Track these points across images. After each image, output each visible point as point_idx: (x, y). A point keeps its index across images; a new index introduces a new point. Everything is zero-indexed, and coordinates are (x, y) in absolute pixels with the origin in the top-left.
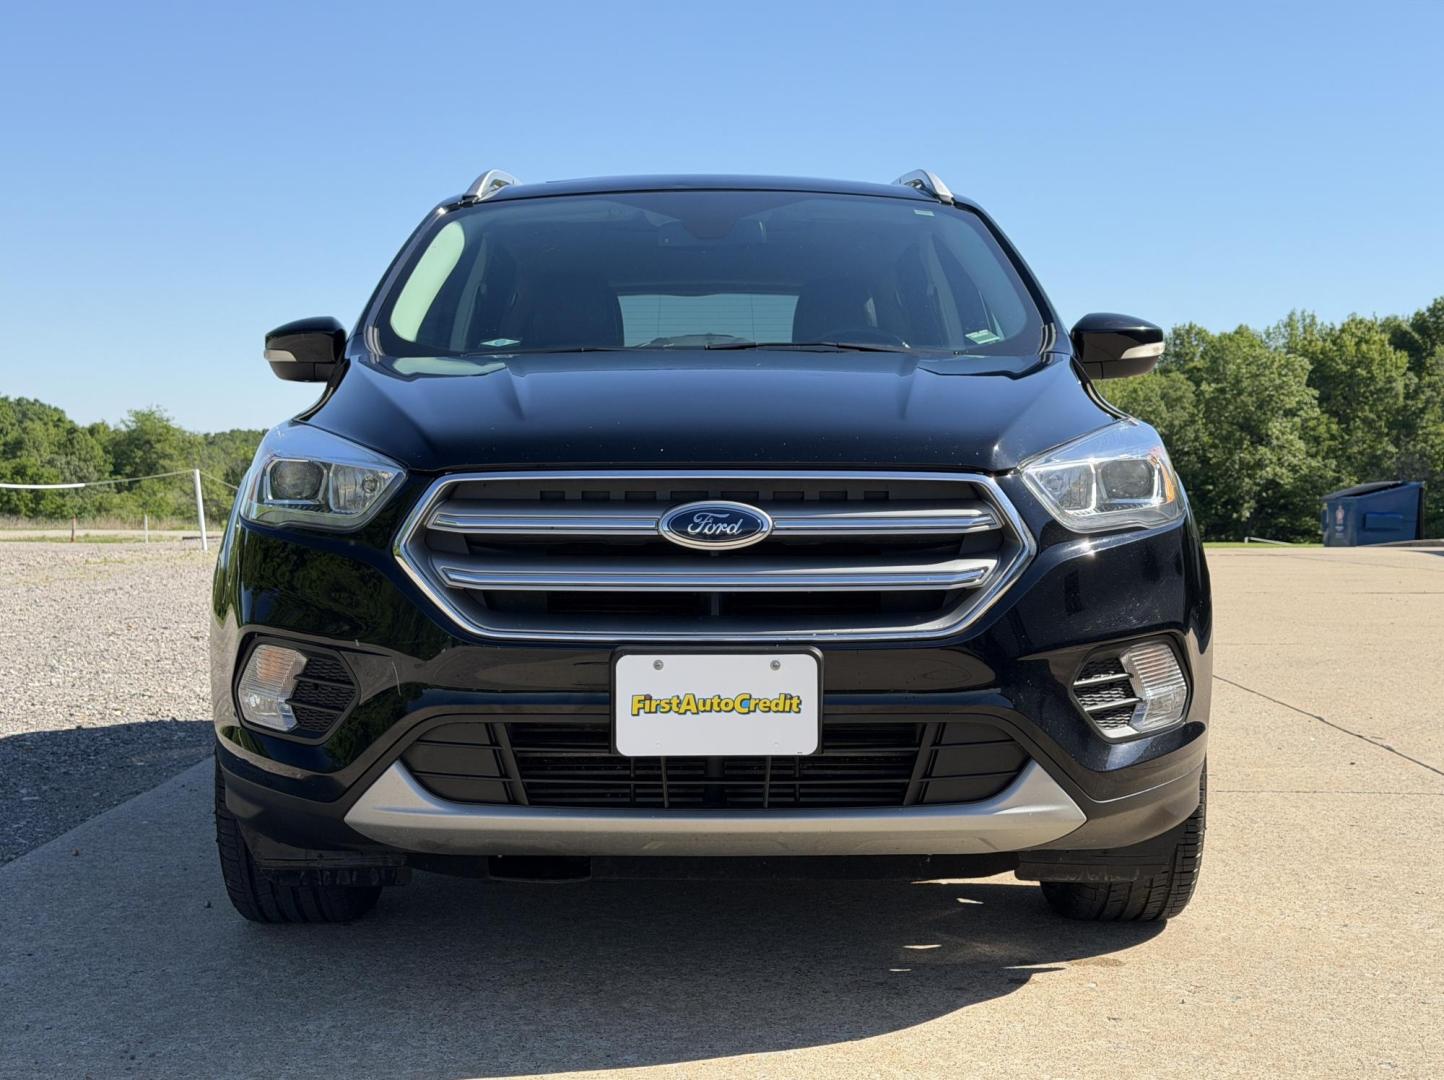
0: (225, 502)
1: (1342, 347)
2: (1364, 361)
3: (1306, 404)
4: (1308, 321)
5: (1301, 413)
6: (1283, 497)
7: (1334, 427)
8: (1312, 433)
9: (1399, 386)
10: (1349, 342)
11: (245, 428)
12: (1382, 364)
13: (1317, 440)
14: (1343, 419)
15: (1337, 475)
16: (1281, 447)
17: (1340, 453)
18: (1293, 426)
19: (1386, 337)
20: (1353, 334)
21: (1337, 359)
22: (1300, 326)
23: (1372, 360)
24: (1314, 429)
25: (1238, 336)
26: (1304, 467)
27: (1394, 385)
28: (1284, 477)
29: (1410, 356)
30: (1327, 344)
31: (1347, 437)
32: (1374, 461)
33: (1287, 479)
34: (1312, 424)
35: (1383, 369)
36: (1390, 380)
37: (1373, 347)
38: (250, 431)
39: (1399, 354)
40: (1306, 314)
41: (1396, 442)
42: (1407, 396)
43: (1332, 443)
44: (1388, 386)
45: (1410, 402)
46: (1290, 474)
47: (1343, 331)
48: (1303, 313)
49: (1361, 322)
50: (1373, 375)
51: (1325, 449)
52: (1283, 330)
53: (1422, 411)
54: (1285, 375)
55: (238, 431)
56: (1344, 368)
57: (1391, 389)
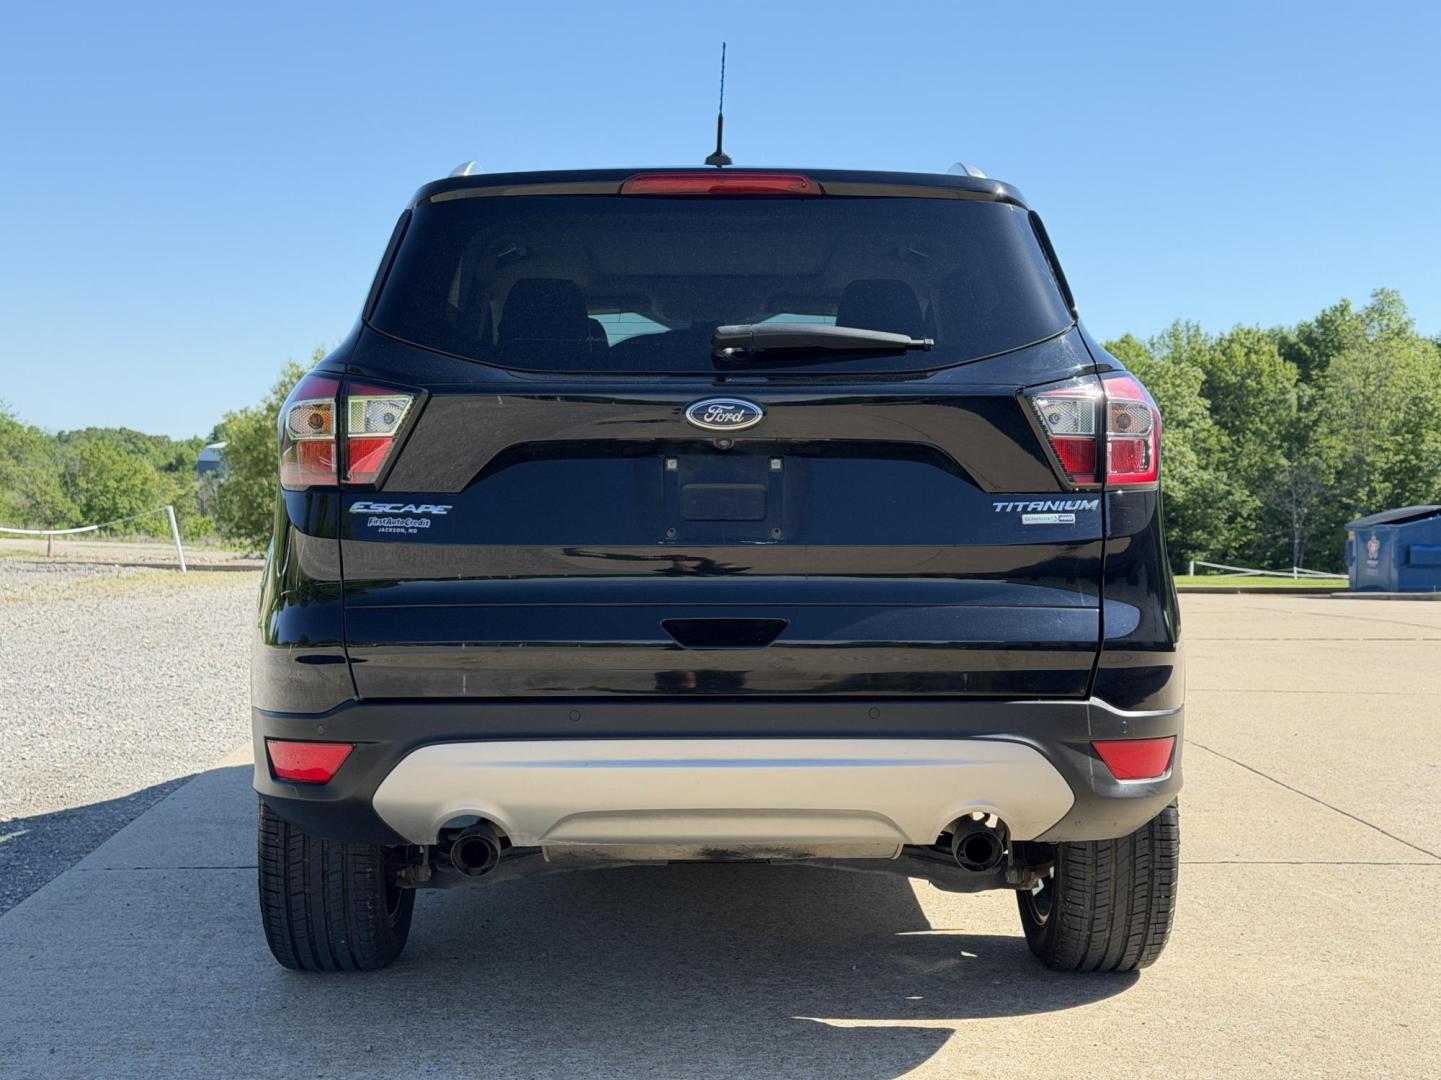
0: (60, 505)
1: (1231, 357)
2: (1254, 372)
3: (1198, 414)
4: (1192, 332)
5: (1192, 424)
6: (1174, 510)
7: (1225, 439)
8: (1203, 445)
9: (1292, 397)
10: (1239, 352)
11: (101, 426)
12: (1272, 375)
13: (1208, 451)
14: (1233, 431)
15: (1227, 488)
16: (1173, 459)
17: (1230, 465)
18: (1185, 437)
19: (1275, 349)
20: (1242, 345)
21: (1226, 369)
22: (1183, 336)
23: (1262, 371)
24: (1204, 441)
25: (1125, 345)
26: (1195, 479)
27: (1288, 396)
28: (1176, 489)
29: (1299, 368)
30: (1216, 355)
31: (1238, 450)
32: (1267, 474)
33: (1179, 494)
34: (1202, 435)
35: (1274, 380)
36: (1284, 391)
37: (1263, 358)
38: (106, 430)
39: (1289, 364)
40: (1190, 324)
41: (1288, 456)
42: (1300, 408)
43: (1222, 455)
44: (1282, 397)
45: (1302, 414)
46: (1182, 487)
47: (1231, 341)
48: (1187, 323)
49: (1249, 332)
50: (1262, 386)
51: (1216, 462)
52: (1167, 339)
53: (1316, 423)
54: (1179, 385)
55: (96, 429)
56: (1234, 379)
57: (1284, 401)
